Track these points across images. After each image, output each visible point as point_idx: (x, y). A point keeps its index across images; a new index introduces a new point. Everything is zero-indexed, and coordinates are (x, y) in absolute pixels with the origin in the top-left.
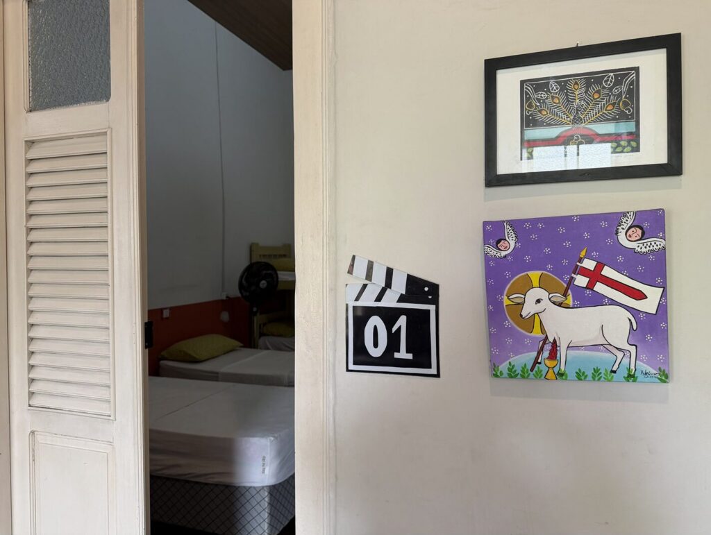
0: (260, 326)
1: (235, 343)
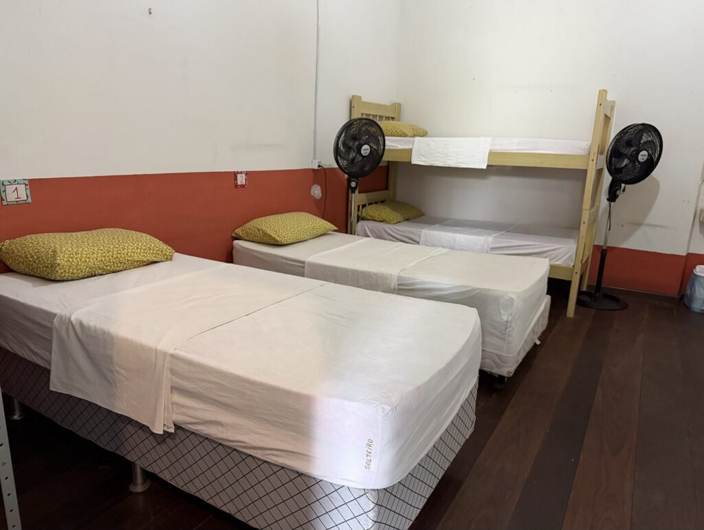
0: (359, 206)
1: (328, 225)
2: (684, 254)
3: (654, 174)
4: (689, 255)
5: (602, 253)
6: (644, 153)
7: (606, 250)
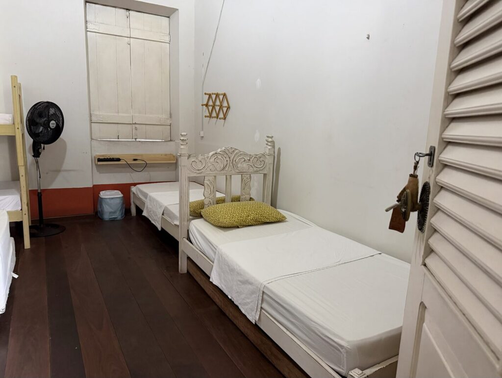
2: (91, 186)
3: (62, 136)
4: (94, 186)
5: (38, 195)
6: (53, 122)
7: (41, 193)
